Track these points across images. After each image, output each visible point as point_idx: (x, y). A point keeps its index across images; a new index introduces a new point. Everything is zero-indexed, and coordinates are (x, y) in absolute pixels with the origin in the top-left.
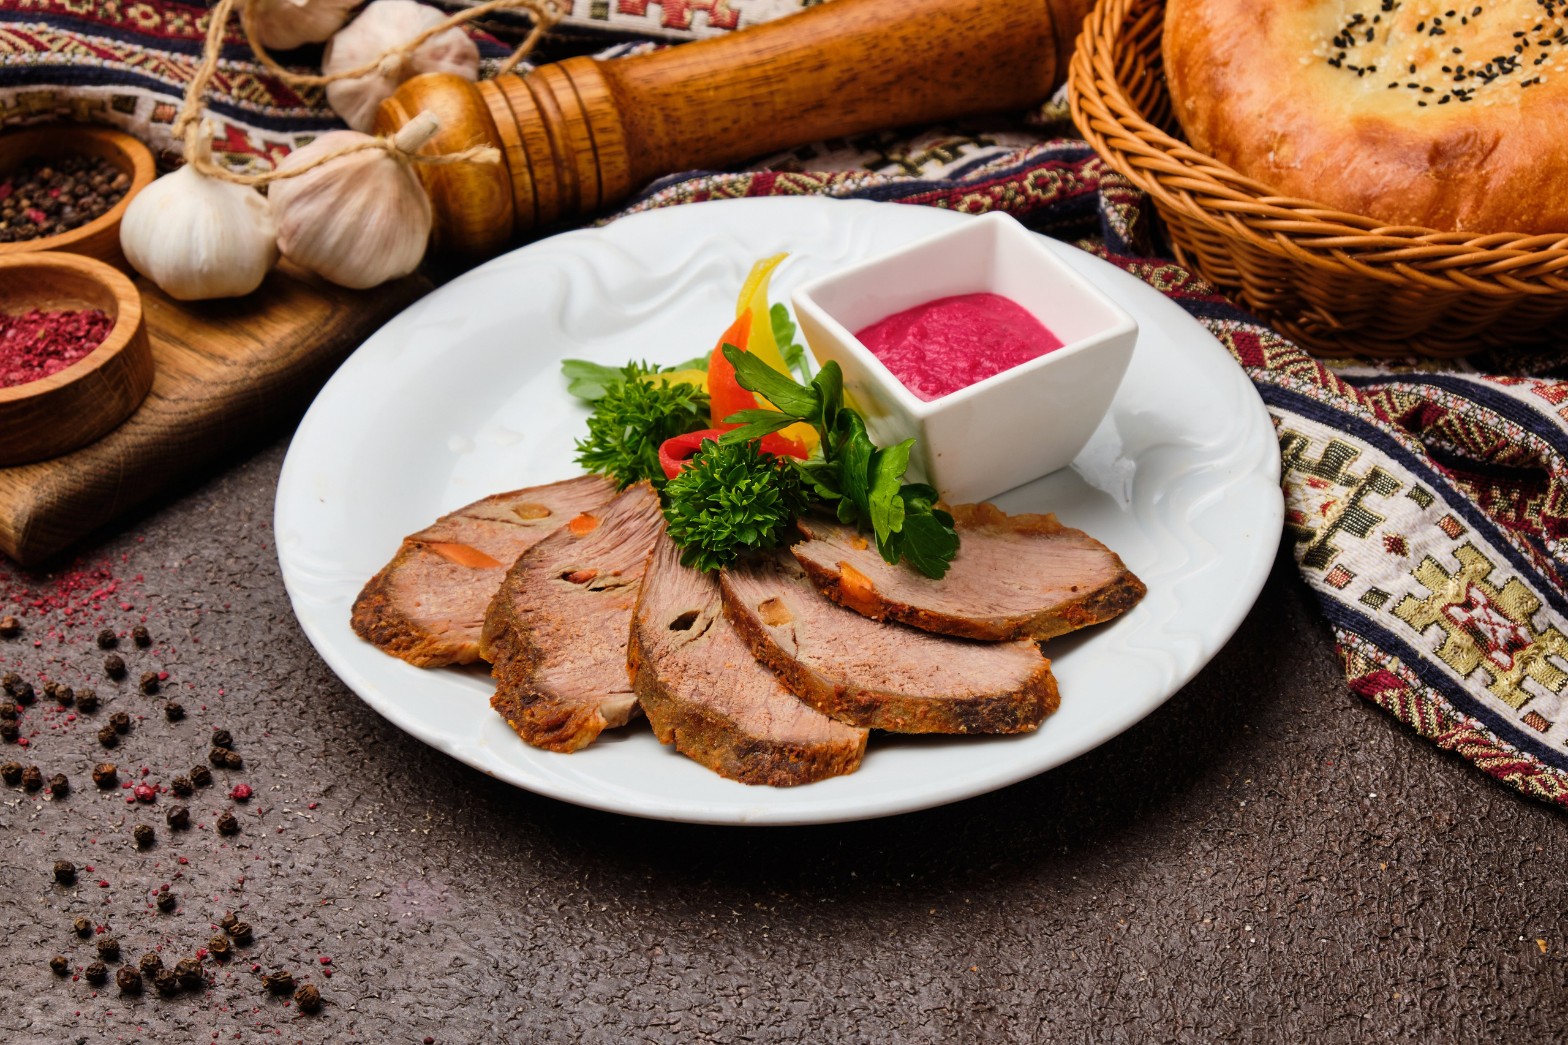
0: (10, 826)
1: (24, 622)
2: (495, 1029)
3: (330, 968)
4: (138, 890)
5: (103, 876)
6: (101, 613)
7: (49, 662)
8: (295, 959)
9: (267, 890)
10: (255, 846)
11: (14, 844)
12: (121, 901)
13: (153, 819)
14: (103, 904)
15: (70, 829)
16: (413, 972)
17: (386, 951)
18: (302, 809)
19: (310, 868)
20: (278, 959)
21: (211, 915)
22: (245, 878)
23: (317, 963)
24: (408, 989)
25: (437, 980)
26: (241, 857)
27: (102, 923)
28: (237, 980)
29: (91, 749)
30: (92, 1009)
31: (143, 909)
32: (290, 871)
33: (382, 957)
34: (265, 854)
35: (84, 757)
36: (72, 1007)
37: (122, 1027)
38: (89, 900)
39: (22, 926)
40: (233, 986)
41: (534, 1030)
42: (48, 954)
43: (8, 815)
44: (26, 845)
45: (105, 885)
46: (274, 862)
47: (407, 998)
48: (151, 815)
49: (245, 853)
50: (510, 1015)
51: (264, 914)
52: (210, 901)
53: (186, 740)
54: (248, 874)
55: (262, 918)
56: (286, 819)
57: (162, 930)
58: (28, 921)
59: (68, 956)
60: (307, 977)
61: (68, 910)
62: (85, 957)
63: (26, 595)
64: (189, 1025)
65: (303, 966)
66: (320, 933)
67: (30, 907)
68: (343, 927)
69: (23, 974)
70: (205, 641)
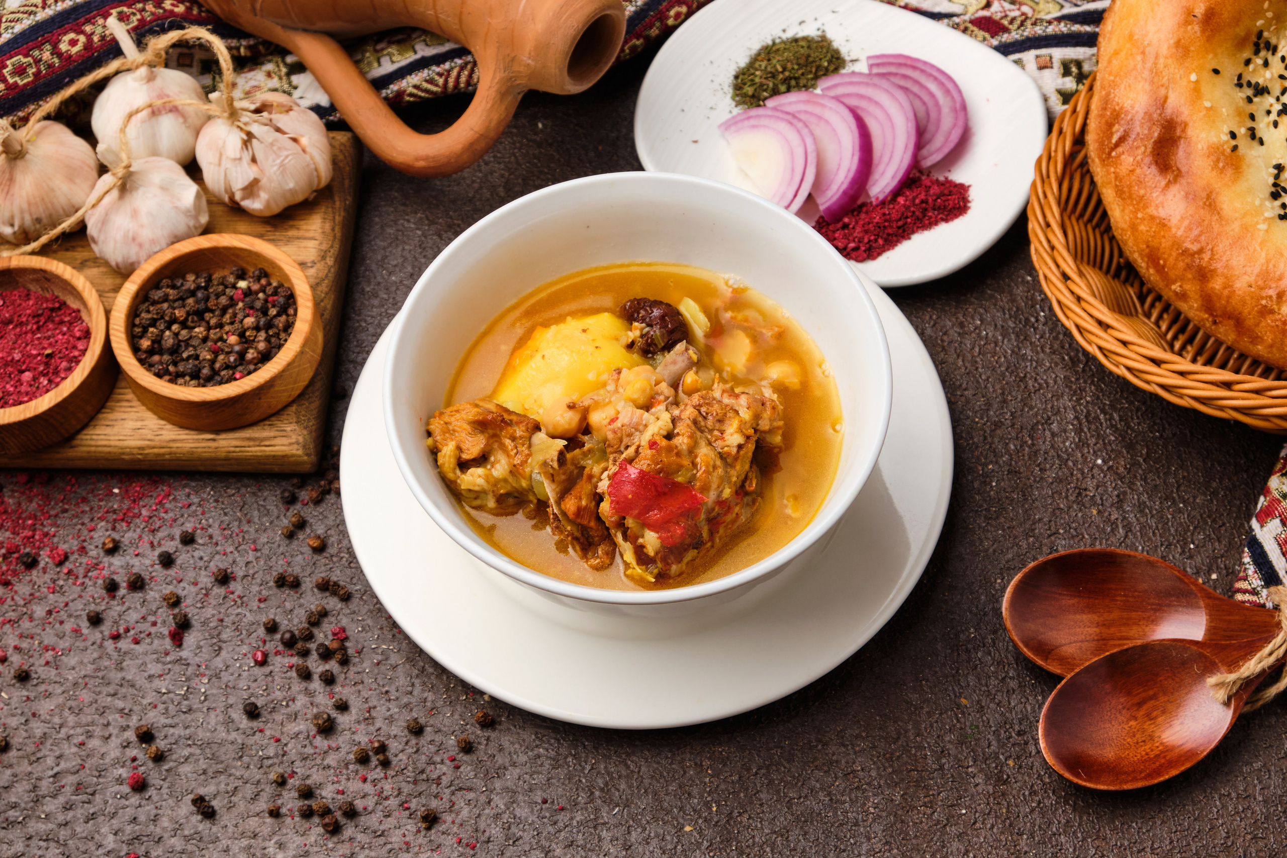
0: (190, 710)
1: (116, 536)
2: (584, 781)
3: (456, 762)
4: (301, 737)
5: (273, 733)
6: (171, 515)
7: (152, 566)
8: (431, 762)
9: (388, 713)
10: (366, 681)
11: (199, 724)
12: (293, 749)
13: (286, 678)
14: (283, 755)
15: (231, 700)
16: (512, 750)
17: (488, 739)
18: (384, 642)
19: (410, 689)
20: (421, 765)
21: (360, 743)
22: (370, 708)
23: (448, 762)
24: (514, 765)
25: (530, 753)
26: (359, 691)
27: (289, 770)
28: (399, 789)
29: (216, 633)
30: (313, 839)
31: (312, 751)
32: (397, 694)
33: (487, 745)
34: (374, 686)
35: (215, 641)
36: (298, 840)
37: (339, 846)
38: (272, 755)
39: (236, 788)
40: (397, 796)
41: (608, 774)
42: (263, 805)
43: (185, 703)
44: (208, 723)
45: (278, 740)
46: (384, 690)
47: (516, 772)
48: (283, 675)
49: (360, 687)
50: (588, 767)
51: (395, 732)
52: (354, 733)
53: (279, 607)
54: (371, 704)
55: (395, 736)
56: (378, 654)
57: (333, 764)
58: (239, 783)
59: (279, 802)
60: (444, 774)
61: (261, 767)
62: (290, 801)
63: (107, 512)
64: (383, 832)
65: (438, 766)
66: (438, 738)
67: (233, 771)
68: (452, 730)
69: (253, 823)
70: (256, 520)
